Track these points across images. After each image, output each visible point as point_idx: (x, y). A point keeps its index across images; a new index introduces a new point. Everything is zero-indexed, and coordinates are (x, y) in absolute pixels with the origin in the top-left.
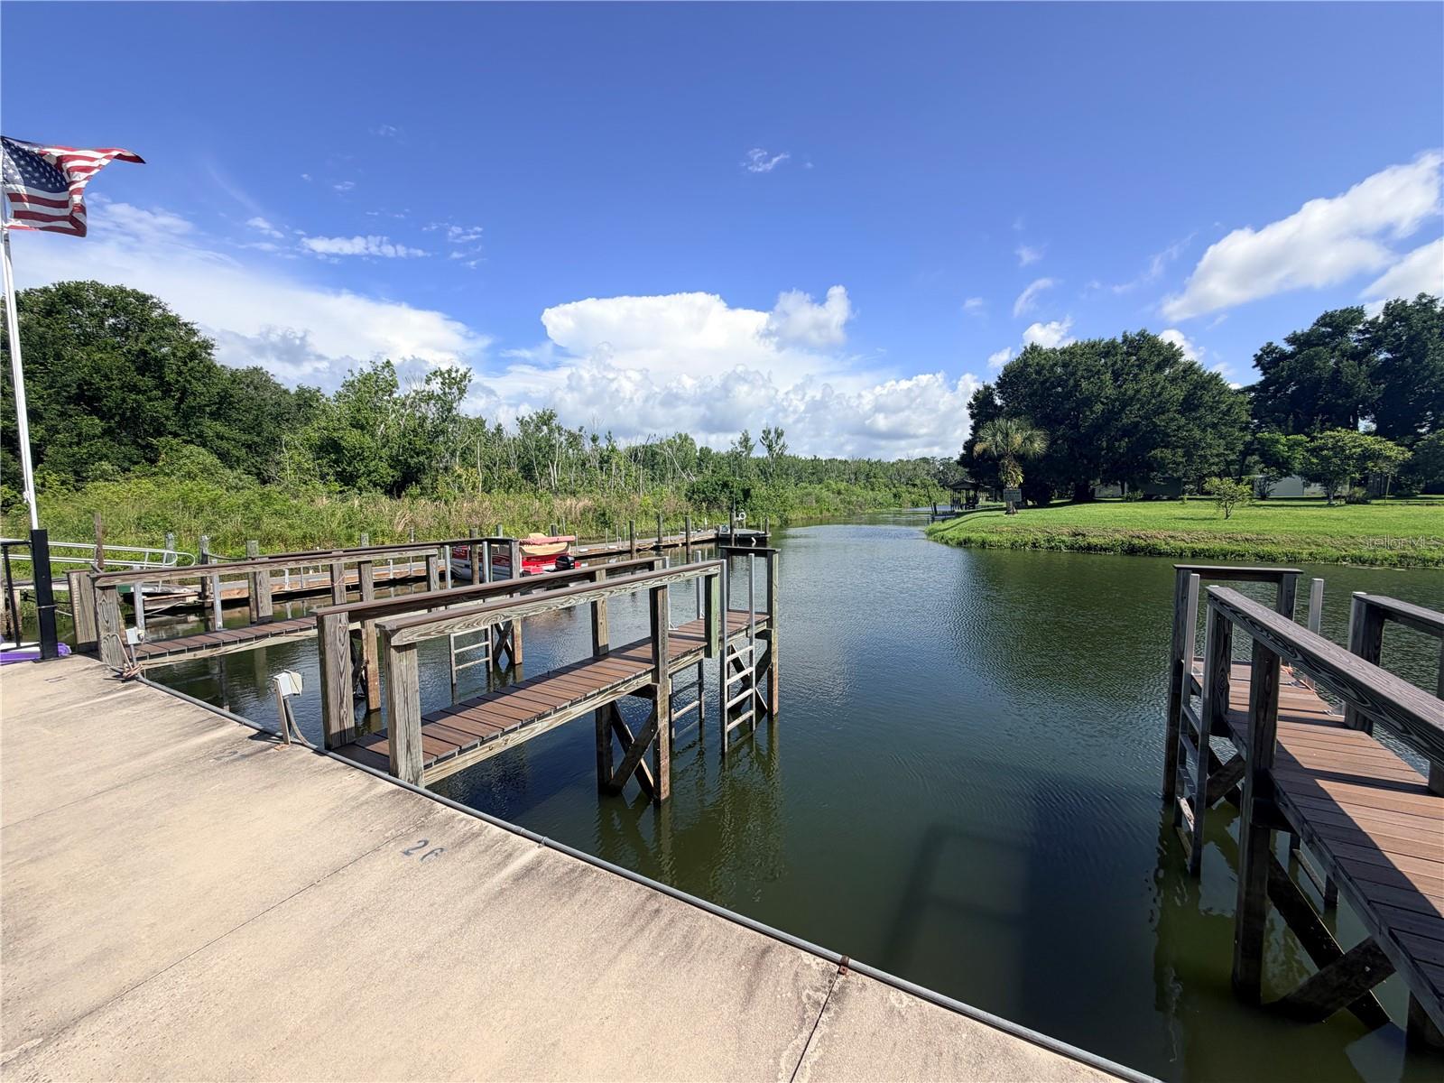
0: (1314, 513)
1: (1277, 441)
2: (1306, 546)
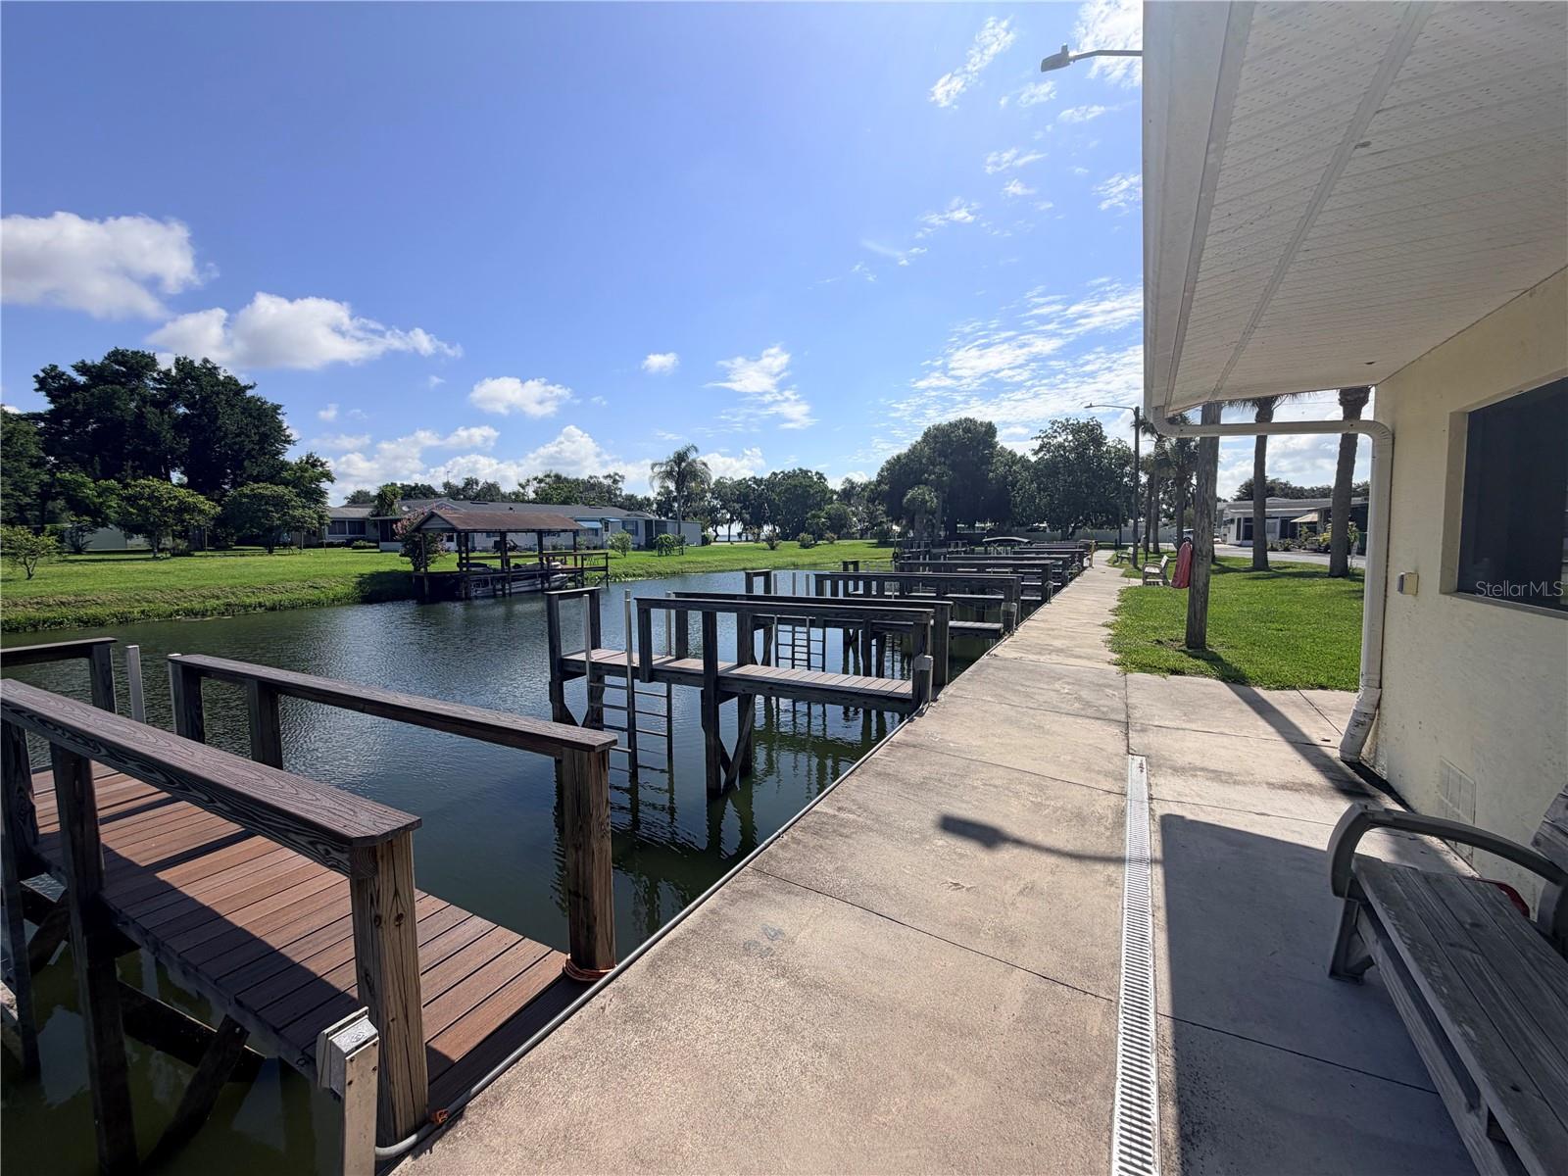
0: (139, 567)
1: (84, 485)
2: (136, 604)
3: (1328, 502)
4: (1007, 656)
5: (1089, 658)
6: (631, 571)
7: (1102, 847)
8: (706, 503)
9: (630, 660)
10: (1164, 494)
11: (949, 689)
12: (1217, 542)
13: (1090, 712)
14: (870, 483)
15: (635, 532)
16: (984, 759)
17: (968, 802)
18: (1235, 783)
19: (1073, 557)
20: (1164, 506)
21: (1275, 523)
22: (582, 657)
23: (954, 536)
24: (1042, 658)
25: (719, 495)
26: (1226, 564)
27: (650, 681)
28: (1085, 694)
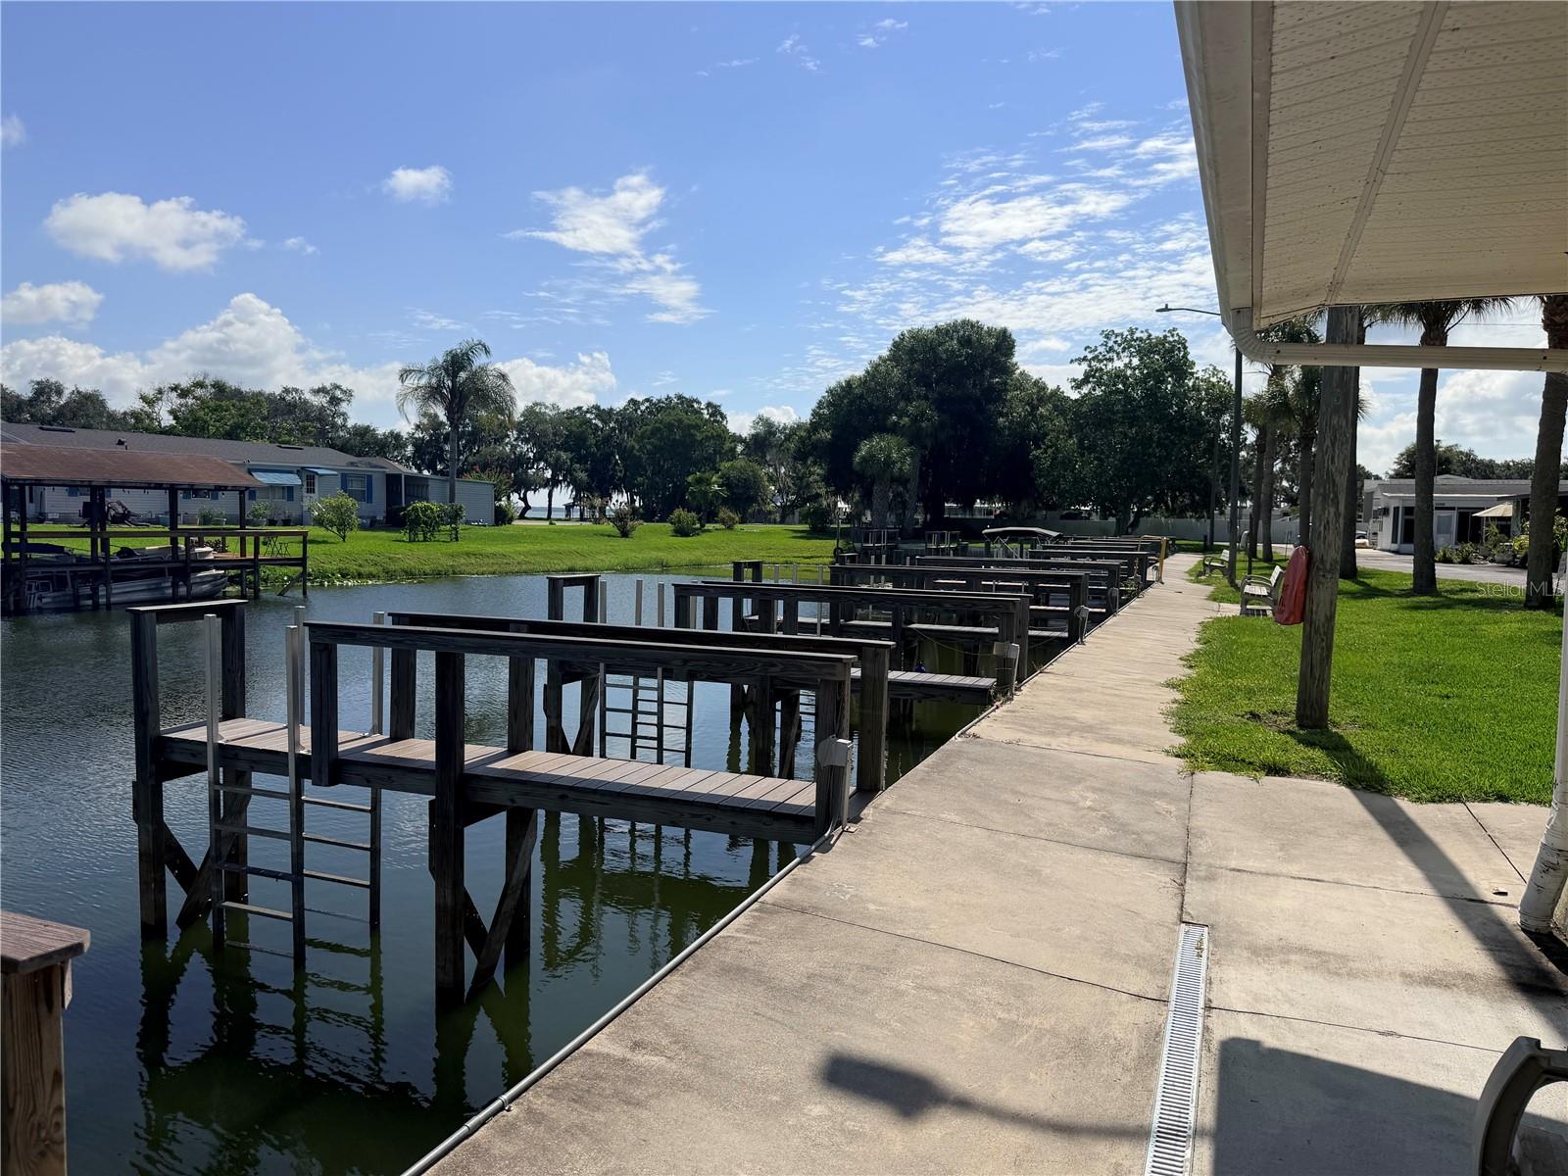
3: (1525, 486)
4: (996, 737)
5: (1134, 743)
6: (353, 568)
7: (1111, 1108)
8: (508, 449)
9: (294, 742)
10: (1284, 461)
11: (885, 799)
12: (1363, 546)
13: (1124, 843)
14: (800, 426)
15: (366, 496)
16: (926, 935)
17: (883, 1024)
18: (1352, 975)
19: (1130, 564)
20: (1285, 484)
21: (1450, 517)
22: (199, 735)
23: (938, 522)
24: (1055, 743)
25: (533, 435)
26: (1372, 582)
27: (332, 782)
28: (1118, 808)
